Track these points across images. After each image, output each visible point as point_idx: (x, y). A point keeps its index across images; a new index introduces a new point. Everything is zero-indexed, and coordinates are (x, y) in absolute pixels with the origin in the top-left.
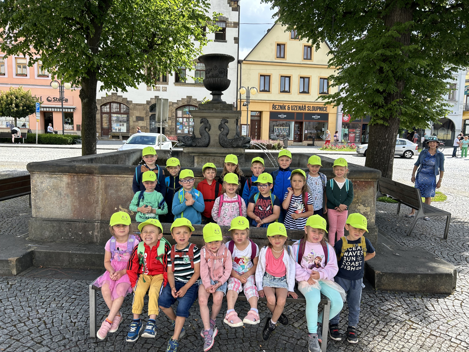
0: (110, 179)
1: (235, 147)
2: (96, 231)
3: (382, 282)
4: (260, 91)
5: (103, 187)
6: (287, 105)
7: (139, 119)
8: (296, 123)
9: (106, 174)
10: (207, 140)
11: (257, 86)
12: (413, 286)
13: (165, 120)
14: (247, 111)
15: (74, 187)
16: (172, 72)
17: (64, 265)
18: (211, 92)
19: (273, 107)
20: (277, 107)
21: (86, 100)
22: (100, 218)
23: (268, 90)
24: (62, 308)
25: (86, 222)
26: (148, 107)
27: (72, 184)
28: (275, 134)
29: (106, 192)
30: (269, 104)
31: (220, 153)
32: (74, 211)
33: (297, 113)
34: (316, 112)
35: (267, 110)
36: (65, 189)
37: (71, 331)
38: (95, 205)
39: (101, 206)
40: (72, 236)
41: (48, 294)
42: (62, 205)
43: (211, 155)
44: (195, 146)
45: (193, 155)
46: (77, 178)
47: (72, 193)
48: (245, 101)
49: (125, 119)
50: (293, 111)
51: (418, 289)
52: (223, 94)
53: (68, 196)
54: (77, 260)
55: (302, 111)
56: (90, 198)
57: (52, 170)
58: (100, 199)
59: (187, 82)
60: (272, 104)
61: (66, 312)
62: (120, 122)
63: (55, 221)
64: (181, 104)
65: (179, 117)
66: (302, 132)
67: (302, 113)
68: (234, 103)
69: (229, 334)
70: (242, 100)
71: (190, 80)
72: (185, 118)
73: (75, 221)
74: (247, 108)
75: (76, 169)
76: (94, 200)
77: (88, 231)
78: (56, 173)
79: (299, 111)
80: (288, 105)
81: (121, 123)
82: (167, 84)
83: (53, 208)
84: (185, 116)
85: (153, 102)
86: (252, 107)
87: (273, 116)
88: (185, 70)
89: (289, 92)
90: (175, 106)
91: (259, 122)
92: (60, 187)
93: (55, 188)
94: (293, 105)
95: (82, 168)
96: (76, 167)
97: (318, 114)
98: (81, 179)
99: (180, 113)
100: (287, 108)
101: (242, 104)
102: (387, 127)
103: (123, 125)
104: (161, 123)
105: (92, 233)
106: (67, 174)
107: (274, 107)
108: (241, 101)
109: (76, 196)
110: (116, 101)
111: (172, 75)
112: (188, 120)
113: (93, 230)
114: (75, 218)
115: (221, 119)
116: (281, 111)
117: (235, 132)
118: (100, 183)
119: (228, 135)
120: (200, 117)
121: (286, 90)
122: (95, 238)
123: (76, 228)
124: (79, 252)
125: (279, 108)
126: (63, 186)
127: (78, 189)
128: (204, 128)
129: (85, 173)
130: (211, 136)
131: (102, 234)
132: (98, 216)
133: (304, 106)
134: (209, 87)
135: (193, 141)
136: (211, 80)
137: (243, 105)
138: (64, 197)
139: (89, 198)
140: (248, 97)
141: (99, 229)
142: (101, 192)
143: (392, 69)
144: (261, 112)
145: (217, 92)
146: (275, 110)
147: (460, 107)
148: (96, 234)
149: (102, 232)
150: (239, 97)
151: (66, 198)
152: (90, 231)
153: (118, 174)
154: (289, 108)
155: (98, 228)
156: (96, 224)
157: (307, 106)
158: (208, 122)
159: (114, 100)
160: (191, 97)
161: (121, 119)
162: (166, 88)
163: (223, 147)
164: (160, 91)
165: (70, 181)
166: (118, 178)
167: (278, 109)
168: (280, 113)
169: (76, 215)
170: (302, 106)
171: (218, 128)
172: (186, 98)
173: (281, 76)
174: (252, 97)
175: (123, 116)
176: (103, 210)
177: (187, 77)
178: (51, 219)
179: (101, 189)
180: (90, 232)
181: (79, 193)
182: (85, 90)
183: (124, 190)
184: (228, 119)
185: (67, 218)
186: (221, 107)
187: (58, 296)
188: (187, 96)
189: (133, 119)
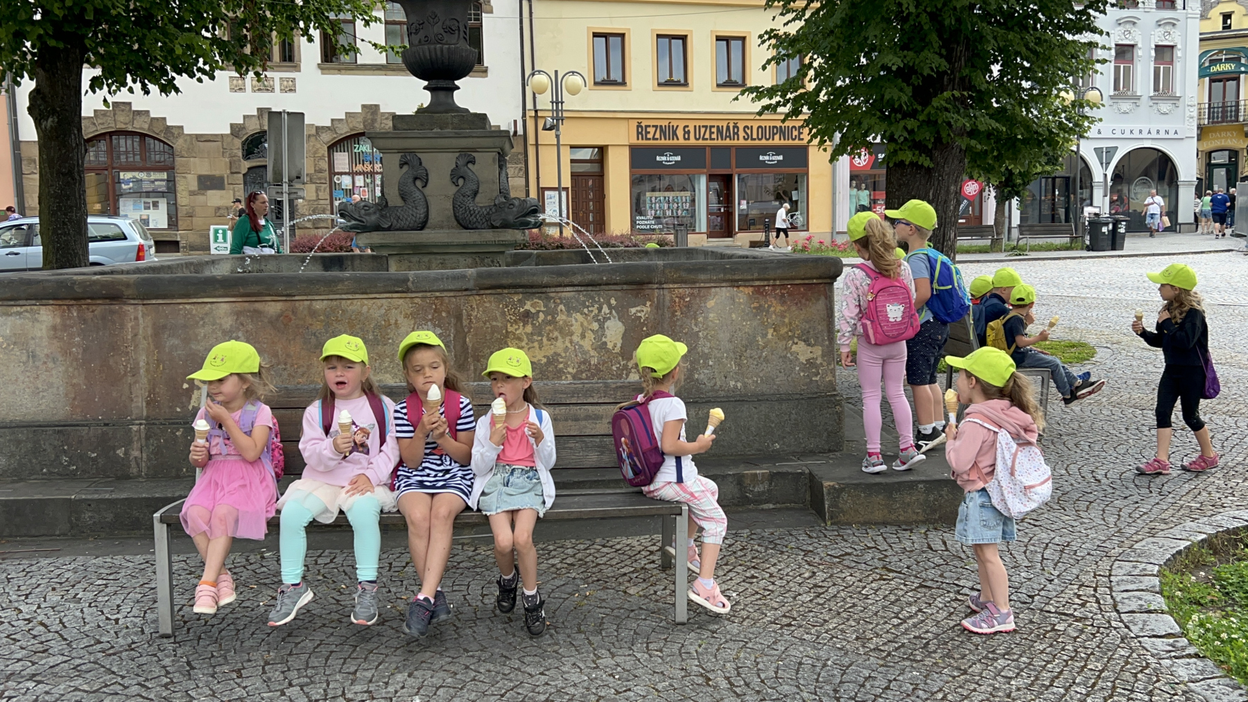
0: (167, 309)
1: (497, 228)
2: (136, 445)
3: (840, 506)
4: (596, 83)
5: (150, 331)
6: (682, 124)
7: (209, 183)
8: (711, 178)
9: (157, 298)
10: (422, 211)
11: (584, 66)
12: (910, 511)
13: (298, 177)
14: (558, 145)
15: (71, 336)
16: (311, 31)
17: (57, 533)
18: (426, 83)
19: (638, 133)
20: (652, 130)
21: (49, 123)
22: (145, 413)
23: (620, 80)
24: (76, 599)
25: (106, 425)
26: (238, 143)
27: (65, 327)
28: (651, 213)
29: (158, 345)
30: (625, 123)
31: (458, 245)
32: (74, 399)
33: (713, 148)
34: (770, 142)
35: (620, 140)
36: (45, 342)
37: (112, 632)
38: (130, 379)
39: (145, 380)
40: (70, 464)
41: (34, 581)
42: (40, 386)
43: (435, 251)
44: (389, 229)
45: (385, 253)
46: (79, 312)
47: (66, 352)
48: (550, 114)
49: (162, 186)
50: (701, 142)
51: (921, 518)
52: (458, 88)
53: (54, 361)
54: (91, 517)
55: (728, 142)
56: (116, 363)
57: (8, 295)
58: (142, 364)
59: (361, 60)
60: (635, 123)
61: (90, 606)
62: (148, 194)
63: (23, 427)
64: (344, 131)
65: (341, 174)
66: (733, 207)
67: (728, 148)
68: (515, 122)
69: (478, 613)
70: (540, 114)
71: (368, 55)
72: (360, 174)
73: (78, 425)
74: (558, 136)
75: (76, 287)
76: (126, 367)
77: (114, 448)
78: (21, 302)
79: (720, 142)
80: (686, 123)
81: (150, 200)
82: (297, 68)
83: (14, 392)
84: (359, 168)
85: (254, 127)
86: (571, 133)
87: (641, 157)
88: (353, 22)
89: (686, 84)
90: (327, 138)
91: (599, 177)
92: (33, 338)
93: (19, 340)
94: (698, 123)
95: (90, 285)
96: (74, 282)
97: (777, 150)
98: (89, 315)
99: (342, 160)
100: (680, 133)
101: (541, 126)
102: (929, 170)
103: (155, 205)
104: (285, 187)
105: (126, 453)
106: (51, 302)
107: (641, 131)
108: (536, 117)
109: (77, 360)
110: (130, 129)
111: (310, 40)
112: (368, 181)
113: (128, 443)
114: (78, 417)
115: (457, 154)
116: (663, 142)
117: (497, 187)
118: (141, 321)
119: (479, 195)
120: (399, 151)
121: (675, 78)
122: (133, 464)
123: (80, 442)
124: (96, 496)
125: (657, 136)
126: (39, 334)
127: (83, 339)
128: (411, 180)
129: (99, 298)
130: (431, 200)
131: (152, 453)
132: (137, 407)
133: (731, 125)
134: (419, 69)
135: (382, 216)
136: (426, 51)
137: (545, 129)
138: (45, 363)
139: (111, 362)
140: (557, 102)
141: (143, 441)
142: (143, 344)
143: (929, 10)
144: (602, 150)
145: (442, 83)
146: (645, 142)
147: (1188, 114)
148: (136, 453)
149: (152, 448)
150: (529, 105)
151: (51, 365)
152: (120, 448)
153: (188, 296)
154: (687, 133)
155: (140, 439)
156: (135, 428)
157: (741, 125)
158: (421, 164)
159: (121, 126)
160: (377, 106)
161: (147, 187)
162: (293, 80)
163: (466, 228)
164: (273, 90)
165: (58, 320)
166: (188, 307)
167: (654, 139)
168: (662, 150)
169: (78, 410)
170: (728, 128)
171: (448, 177)
172: (359, 110)
173: (659, 36)
174: (570, 103)
175: (155, 176)
176: (152, 391)
177: (359, 44)
178: (11, 421)
179: (144, 338)
180: (118, 452)
181: (84, 350)
182: (46, 90)
183: (205, 336)
184: (474, 154)
185: (56, 418)
186: (456, 121)
187: (61, 583)
188: (364, 106)
189: (186, 184)
